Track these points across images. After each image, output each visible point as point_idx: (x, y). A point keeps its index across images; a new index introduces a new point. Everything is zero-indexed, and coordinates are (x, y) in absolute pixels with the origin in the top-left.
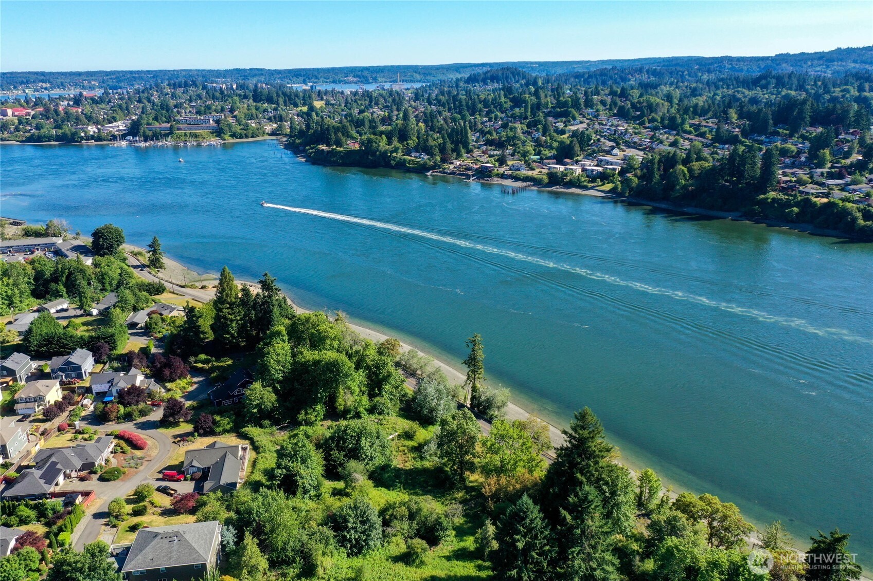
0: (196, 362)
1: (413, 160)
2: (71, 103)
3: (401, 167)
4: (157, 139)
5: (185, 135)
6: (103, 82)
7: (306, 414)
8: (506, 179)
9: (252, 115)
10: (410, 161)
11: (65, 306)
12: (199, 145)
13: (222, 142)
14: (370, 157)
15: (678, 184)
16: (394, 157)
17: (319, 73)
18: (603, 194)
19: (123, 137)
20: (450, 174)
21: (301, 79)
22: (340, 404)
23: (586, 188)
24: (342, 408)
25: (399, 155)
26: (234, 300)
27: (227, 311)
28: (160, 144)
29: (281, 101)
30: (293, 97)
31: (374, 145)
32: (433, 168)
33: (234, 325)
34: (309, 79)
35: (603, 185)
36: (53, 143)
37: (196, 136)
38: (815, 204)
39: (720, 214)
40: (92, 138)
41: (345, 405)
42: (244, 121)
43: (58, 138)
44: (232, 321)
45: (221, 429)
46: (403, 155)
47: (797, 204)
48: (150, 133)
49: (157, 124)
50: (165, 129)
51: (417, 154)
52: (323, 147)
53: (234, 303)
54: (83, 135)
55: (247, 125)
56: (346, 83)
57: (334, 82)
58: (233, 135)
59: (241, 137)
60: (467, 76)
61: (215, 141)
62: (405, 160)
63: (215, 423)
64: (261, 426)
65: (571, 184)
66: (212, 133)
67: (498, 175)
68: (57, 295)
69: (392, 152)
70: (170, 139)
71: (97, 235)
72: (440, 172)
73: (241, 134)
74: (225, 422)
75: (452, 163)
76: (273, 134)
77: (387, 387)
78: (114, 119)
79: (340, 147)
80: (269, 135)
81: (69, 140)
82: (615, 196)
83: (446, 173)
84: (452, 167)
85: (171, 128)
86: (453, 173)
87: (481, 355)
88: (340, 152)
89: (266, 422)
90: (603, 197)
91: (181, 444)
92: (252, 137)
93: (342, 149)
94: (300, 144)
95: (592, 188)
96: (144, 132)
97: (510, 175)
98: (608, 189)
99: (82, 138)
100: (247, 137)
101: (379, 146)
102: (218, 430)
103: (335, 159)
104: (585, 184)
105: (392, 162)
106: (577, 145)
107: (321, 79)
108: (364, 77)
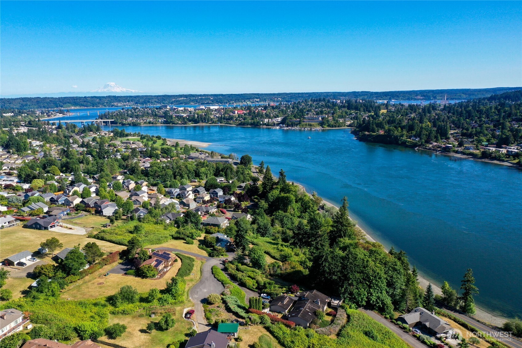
1: (411, 141)
2: (263, 109)
3: (404, 144)
4: (292, 126)
5: (306, 125)
6: (284, 99)
9: (343, 116)
10: (409, 141)
11: (223, 180)
12: (311, 130)
13: (322, 129)
14: (388, 139)
16: (402, 139)
18: (511, 165)
19: (278, 125)
20: (428, 149)
23: (502, 161)
25: (404, 138)
28: (293, 128)
29: (362, 109)
30: (369, 107)
32: (419, 146)
35: (514, 160)
36: (249, 126)
37: (310, 125)
40: (265, 124)
42: (337, 119)
43: (251, 124)
46: (407, 138)
48: (290, 123)
49: (295, 119)
50: (297, 121)
51: (414, 138)
52: (367, 133)
54: (261, 123)
55: (337, 121)
58: (329, 126)
59: (333, 127)
61: (319, 128)
62: (406, 141)
65: (494, 158)
66: (319, 124)
67: (454, 151)
68: (222, 176)
69: (400, 136)
70: (298, 126)
71: (242, 158)
72: (423, 148)
73: (332, 125)
75: (432, 144)
76: (350, 126)
78: (278, 116)
79: (375, 133)
80: (348, 126)
81: (255, 125)
82: (518, 166)
83: (426, 149)
84: (431, 146)
85: (300, 121)
86: (430, 149)
88: (373, 135)
92: (338, 127)
94: (358, 131)
95: (506, 161)
96: (288, 123)
97: (461, 152)
98: (515, 162)
99: (261, 124)
100: (335, 127)
103: (370, 138)
104: (503, 158)
105: (399, 142)
107: (400, 98)
108: (427, 96)
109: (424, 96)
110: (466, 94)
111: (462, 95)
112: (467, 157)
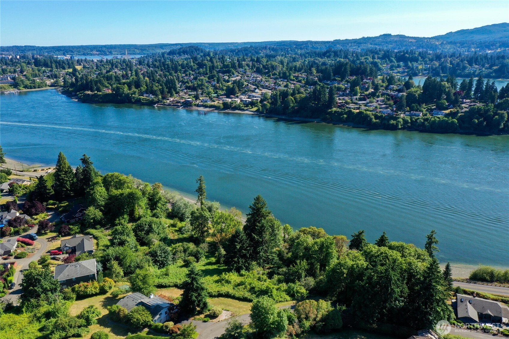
0: (47, 205)
1: (145, 98)
3: (138, 102)
7: (119, 220)
8: (200, 107)
9: (36, 75)
10: (143, 99)
12: (3, 93)
13: (19, 91)
14: (119, 97)
15: (290, 106)
16: (134, 97)
17: (73, 49)
18: (252, 113)
20: (168, 105)
21: (62, 52)
22: (136, 214)
23: (243, 110)
24: (137, 216)
25: (137, 96)
26: (67, 170)
27: (63, 176)
29: (54, 66)
30: (61, 63)
31: (121, 90)
32: (157, 102)
33: (68, 183)
34: (67, 52)
35: (252, 108)
38: (353, 113)
39: (311, 120)
41: (139, 215)
42: (32, 78)
44: (67, 181)
45: (74, 232)
46: (139, 96)
47: (346, 113)
51: (147, 95)
52: (89, 92)
53: (67, 172)
55: (34, 81)
56: (91, 55)
57: (84, 54)
58: (26, 87)
59: (31, 88)
60: (168, 51)
61: (13, 91)
62: (140, 98)
63: (70, 229)
64: (96, 229)
65: (235, 108)
66: (11, 86)
67: (195, 105)
69: (132, 94)
72: (162, 104)
73: (31, 86)
74: (76, 228)
75: (168, 99)
76: (52, 85)
77: (159, 205)
79: (100, 92)
80: (50, 86)
82: (259, 114)
83: (166, 105)
84: (168, 101)
86: (169, 105)
87: (204, 186)
88: (100, 95)
89: (98, 226)
90: (253, 114)
91: (53, 241)
92: (39, 88)
93: (101, 93)
94: (72, 91)
95: (247, 110)
97: (202, 105)
98: (255, 110)
100: (35, 88)
101: (124, 91)
102: (72, 232)
103: (97, 99)
104: (243, 108)
105: (132, 100)
106: (237, 88)
107: (75, 53)
108: (103, 51)
109: (99, 51)
110: (138, 49)
111: (136, 50)
112: (211, 109)
